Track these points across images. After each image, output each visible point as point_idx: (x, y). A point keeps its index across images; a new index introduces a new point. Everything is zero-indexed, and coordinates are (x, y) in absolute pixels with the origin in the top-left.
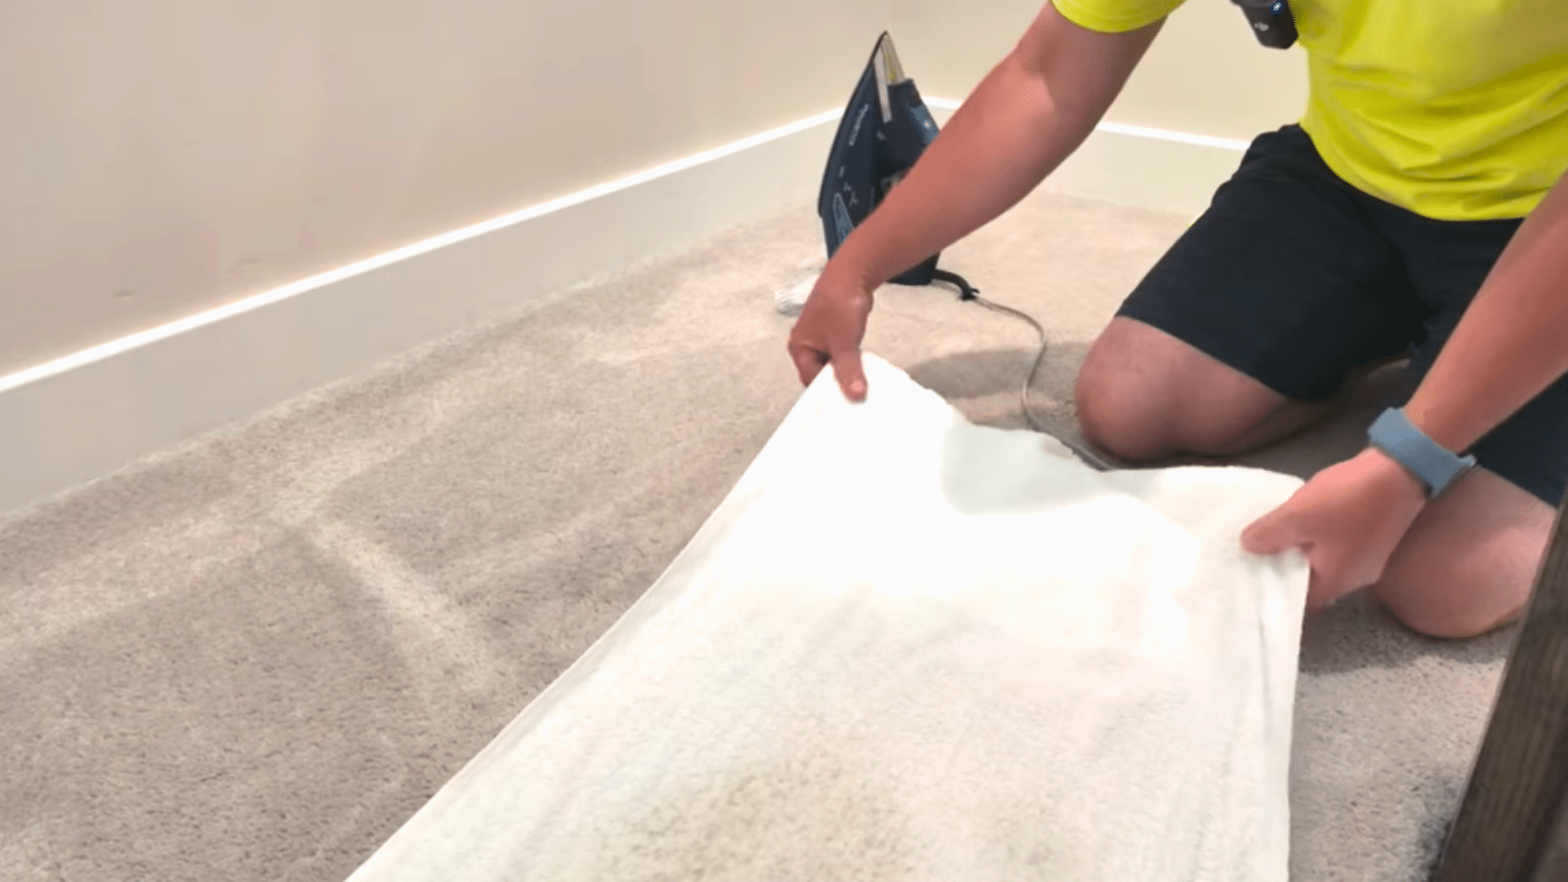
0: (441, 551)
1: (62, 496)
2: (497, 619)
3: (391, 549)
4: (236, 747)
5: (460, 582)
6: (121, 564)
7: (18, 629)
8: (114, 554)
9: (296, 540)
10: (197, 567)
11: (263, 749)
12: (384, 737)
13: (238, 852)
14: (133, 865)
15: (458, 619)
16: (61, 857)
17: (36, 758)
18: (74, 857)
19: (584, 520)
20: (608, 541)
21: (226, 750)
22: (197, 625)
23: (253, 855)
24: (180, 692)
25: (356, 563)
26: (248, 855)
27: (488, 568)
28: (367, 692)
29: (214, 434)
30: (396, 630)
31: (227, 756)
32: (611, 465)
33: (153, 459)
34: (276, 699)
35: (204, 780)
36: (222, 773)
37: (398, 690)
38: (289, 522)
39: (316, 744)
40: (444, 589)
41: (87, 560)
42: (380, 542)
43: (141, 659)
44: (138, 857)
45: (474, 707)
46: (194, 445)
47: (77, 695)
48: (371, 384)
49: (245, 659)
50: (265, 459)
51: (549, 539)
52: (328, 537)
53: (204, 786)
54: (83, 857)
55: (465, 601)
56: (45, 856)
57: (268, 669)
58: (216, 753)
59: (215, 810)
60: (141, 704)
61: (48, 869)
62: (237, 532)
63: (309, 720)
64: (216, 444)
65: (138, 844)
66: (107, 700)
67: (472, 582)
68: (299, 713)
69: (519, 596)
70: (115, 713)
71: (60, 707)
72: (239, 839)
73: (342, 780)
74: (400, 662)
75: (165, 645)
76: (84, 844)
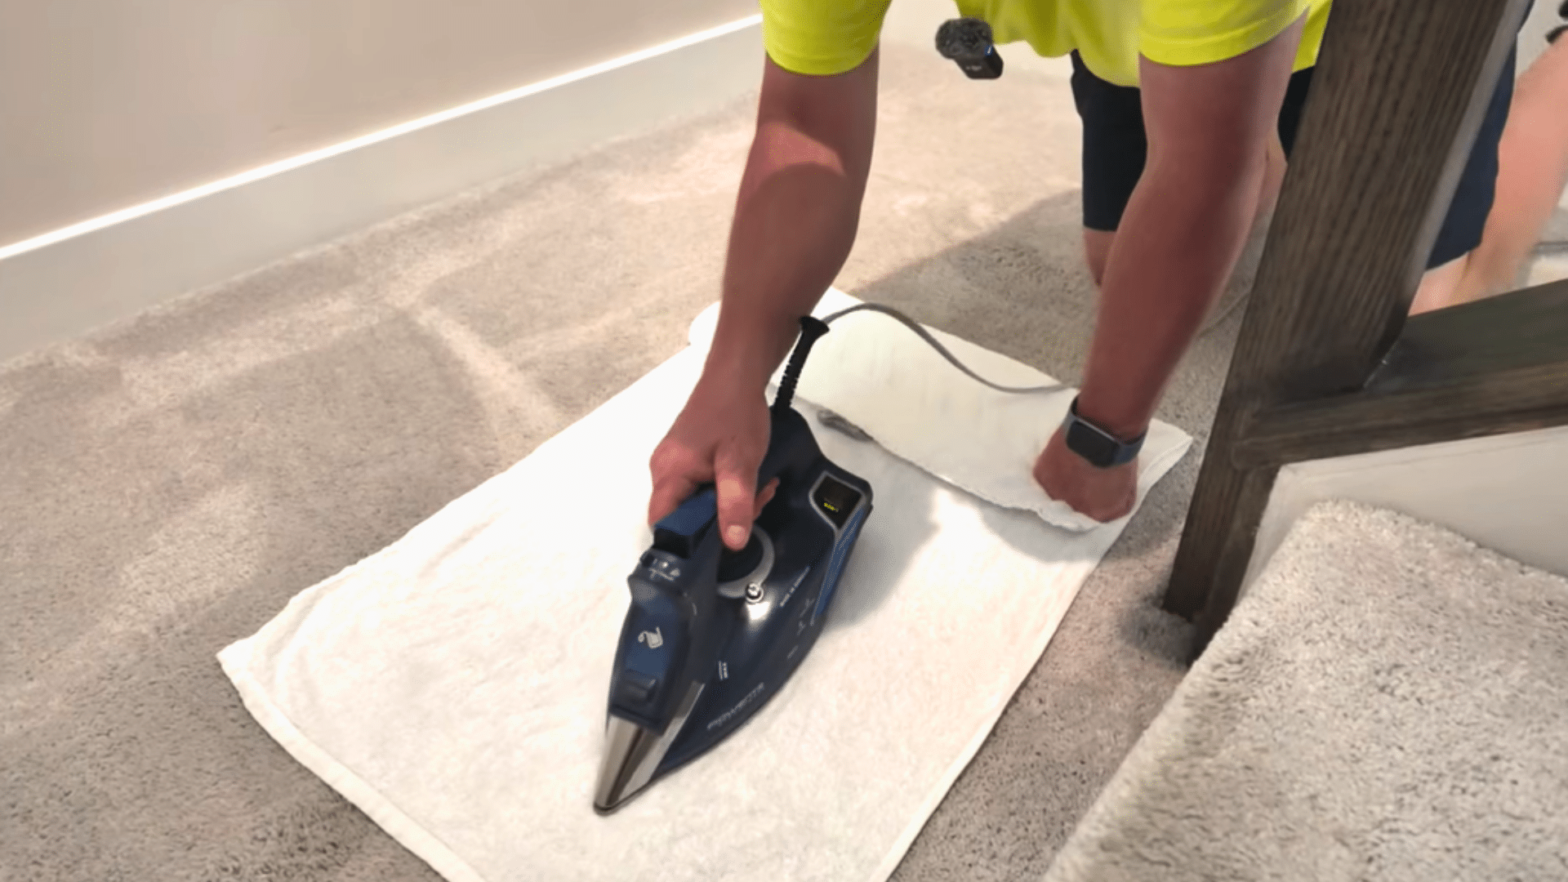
0: (507, 334)
1: (239, 278)
2: (545, 381)
3: (472, 329)
4: (368, 448)
5: (520, 354)
6: (284, 327)
7: (219, 365)
8: (279, 319)
9: (403, 318)
10: (336, 332)
11: (386, 450)
12: (467, 449)
13: (372, 509)
14: (307, 511)
15: (518, 378)
16: (263, 503)
17: (241, 445)
18: (270, 504)
19: (608, 319)
20: (627, 334)
21: (362, 450)
22: (339, 370)
23: (382, 512)
24: (329, 411)
25: (447, 337)
26: (379, 511)
27: (540, 347)
28: (456, 420)
29: (342, 240)
30: (476, 383)
31: (363, 453)
32: (632, 279)
33: (301, 255)
34: (393, 421)
35: (348, 466)
36: (360, 464)
37: (476, 420)
38: (398, 305)
39: (422, 450)
40: (508, 359)
41: (261, 323)
42: (463, 323)
43: (302, 389)
44: (309, 507)
45: (525, 436)
46: (329, 247)
47: (262, 409)
48: (456, 208)
49: (371, 395)
50: (379, 260)
51: (584, 329)
52: (426, 318)
53: (348, 470)
54: (276, 504)
55: (524, 367)
56: (253, 502)
57: (388, 402)
58: (355, 451)
59: (356, 485)
60: (305, 417)
61: (255, 509)
62: (362, 311)
63: (416, 435)
64: (344, 247)
65: (310, 500)
66: (282, 413)
67: (528, 355)
68: (410, 430)
69: (561, 367)
70: (288, 422)
71: (252, 416)
72: (373, 502)
73: (439, 473)
74: (478, 404)
75: (318, 382)
76: (276, 497)
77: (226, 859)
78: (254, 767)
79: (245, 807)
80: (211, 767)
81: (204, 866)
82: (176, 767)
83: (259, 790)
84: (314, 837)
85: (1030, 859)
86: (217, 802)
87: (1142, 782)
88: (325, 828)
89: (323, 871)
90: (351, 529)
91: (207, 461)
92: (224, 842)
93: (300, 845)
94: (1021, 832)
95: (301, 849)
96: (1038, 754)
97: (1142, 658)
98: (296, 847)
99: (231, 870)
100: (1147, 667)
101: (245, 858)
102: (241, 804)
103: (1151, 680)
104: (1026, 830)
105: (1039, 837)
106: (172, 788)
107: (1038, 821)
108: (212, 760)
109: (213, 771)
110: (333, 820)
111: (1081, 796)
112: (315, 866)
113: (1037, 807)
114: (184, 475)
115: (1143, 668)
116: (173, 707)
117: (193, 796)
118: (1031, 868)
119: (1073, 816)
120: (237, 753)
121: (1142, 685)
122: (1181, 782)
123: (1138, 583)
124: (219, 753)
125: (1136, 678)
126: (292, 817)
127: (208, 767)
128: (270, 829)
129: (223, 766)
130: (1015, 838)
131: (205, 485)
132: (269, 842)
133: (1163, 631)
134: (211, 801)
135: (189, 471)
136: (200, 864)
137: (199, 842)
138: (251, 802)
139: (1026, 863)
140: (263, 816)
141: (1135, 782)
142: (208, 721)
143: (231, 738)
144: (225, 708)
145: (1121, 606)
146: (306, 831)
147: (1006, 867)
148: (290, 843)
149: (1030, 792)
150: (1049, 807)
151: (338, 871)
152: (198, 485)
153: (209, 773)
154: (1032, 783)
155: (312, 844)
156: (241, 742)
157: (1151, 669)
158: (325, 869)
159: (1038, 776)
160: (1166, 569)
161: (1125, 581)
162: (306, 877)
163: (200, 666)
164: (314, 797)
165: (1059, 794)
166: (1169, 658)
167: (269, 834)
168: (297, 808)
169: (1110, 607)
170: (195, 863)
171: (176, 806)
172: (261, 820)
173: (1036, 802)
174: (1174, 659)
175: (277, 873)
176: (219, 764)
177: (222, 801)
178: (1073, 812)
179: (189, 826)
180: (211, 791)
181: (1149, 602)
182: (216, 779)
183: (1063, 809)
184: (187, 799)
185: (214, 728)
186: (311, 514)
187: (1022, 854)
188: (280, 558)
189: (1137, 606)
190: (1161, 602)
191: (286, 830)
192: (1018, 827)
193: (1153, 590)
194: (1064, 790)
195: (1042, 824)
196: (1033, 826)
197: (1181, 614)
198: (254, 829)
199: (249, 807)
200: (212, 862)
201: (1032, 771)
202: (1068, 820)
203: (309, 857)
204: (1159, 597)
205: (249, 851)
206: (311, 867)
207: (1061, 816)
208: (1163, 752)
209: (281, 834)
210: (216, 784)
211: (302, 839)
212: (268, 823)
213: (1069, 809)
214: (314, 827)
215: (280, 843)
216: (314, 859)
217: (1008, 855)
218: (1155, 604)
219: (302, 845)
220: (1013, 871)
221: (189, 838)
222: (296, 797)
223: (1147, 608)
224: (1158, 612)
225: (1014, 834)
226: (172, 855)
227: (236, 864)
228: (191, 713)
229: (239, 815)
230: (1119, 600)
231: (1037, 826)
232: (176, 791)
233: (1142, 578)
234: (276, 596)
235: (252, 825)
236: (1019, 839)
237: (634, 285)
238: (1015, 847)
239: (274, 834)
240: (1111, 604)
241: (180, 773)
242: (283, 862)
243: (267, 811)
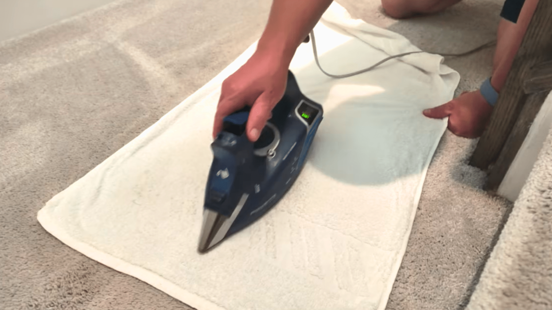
0: (159, 52)
1: (36, 32)
2: (177, 72)
3: (143, 50)
4: (97, 104)
5: (165, 61)
6: (57, 52)
7: (27, 69)
8: (55, 49)
9: (112, 46)
10: (81, 54)
11: (106, 105)
12: (143, 104)
13: (100, 131)
14: (69, 133)
15: (165, 71)
16: (48, 130)
17: (37, 104)
18: (51, 130)
19: (206, 45)
20: (214, 51)
21: (94, 104)
22: (83, 70)
23: (105, 132)
24: (79, 88)
25: (132, 54)
26: (103, 132)
27: (175, 58)
28: (137, 90)
29: (83, 14)
30: (145, 74)
31: (95, 106)
32: (215, 28)
33: (64, 21)
34: (108, 91)
35: (88, 112)
36: (93, 111)
37: (147, 90)
38: (109, 41)
39: (122, 104)
40: (160, 63)
41: (46, 50)
42: (139, 48)
43: (66, 78)
44: (70, 131)
46: (76, 17)
47: (47, 88)
49: (98, 80)
50: (100, 22)
51: (194, 50)
52: (122, 46)
53: (88, 114)
54: (54, 130)
55: (167, 66)
56: (43, 129)
57: (105, 83)
58: (91, 105)
59: (92, 120)
60: (67, 91)
61: (45, 133)
62: (93, 44)
63: (119, 97)
64: (84, 17)
65: (70, 128)
66: (56, 89)
67: (169, 61)
68: (116, 96)
69: (185, 66)
70: (59, 93)
71: (42, 91)
72: (100, 128)
73: (130, 114)
74: (147, 83)
75: (73, 75)
76: (54, 127)
77: (31, 300)
78: (45, 254)
79: (41, 274)
80: (24, 255)
81: (20, 304)
82: (7, 256)
83: (48, 265)
84: (76, 288)
85: (423, 283)
86: (27, 272)
87: (519, 256)
88: (81, 283)
89: (80, 304)
90: (90, 141)
91: (21, 112)
92: (30, 292)
93: (68, 292)
94: (418, 270)
95: (69, 294)
96: (421, 233)
97: (463, 187)
98: (66, 293)
99: (34, 306)
100: (466, 192)
101: (41, 299)
102: (39, 272)
103: (468, 197)
104: (420, 269)
105: (427, 273)
106: (4, 266)
107: (425, 265)
108: (24, 251)
109: (24, 257)
110: (85, 279)
111: (444, 252)
112: (76, 302)
113: (424, 258)
114: (9, 118)
115: (464, 192)
116: (4, 227)
117: (15, 270)
118: (424, 287)
119: (441, 261)
120: (37, 247)
121: (465, 200)
122: (541, 255)
123: (457, 154)
124: (27, 248)
125: (462, 196)
126: (65, 278)
127: (21, 255)
128: (53, 284)
129: (29, 254)
130: (415, 273)
131: (20, 123)
132: (53, 291)
133: (471, 175)
134: (24, 271)
135: (12, 116)
136: (17, 303)
137: (18, 293)
138: (44, 271)
139: (422, 285)
140: (50, 278)
141: (514, 256)
142: (22, 233)
143: (33, 240)
144: (30, 226)
145: (451, 164)
146: (72, 285)
147: (414, 287)
148: (63, 291)
149: (420, 251)
150: (429, 258)
151: (88, 304)
152: (16, 123)
153: (22, 258)
154: (420, 247)
155: (74, 291)
156: (39, 242)
157: (468, 192)
158: (82, 303)
159: (422, 243)
160: (468, 147)
161: (451, 153)
162: (72, 307)
163: (19, 207)
164: (74, 268)
165: (434, 252)
166: (475, 187)
167: (53, 287)
168: (67, 274)
169: (446, 165)
170: (15, 303)
171: (6, 275)
172: (49, 280)
173: (423, 256)
174: (477, 187)
175: (57, 306)
176: (27, 253)
177: (29, 271)
178: (441, 260)
179: (13, 285)
180: (24, 266)
181: (463, 162)
182: (26, 261)
183: (436, 259)
184: (12, 271)
185: (25, 236)
186: (71, 134)
187: (420, 281)
188: (56, 155)
189: (457, 164)
190: (468, 162)
191: (61, 285)
192: (416, 268)
193: (464, 157)
194: (435, 250)
195: (427, 266)
196: (422, 268)
197: (478, 167)
198: (45, 285)
199: (43, 273)
200: (25, 302)
201: (419, 241)
202: (439, 264)
203: (73, 298)
204: (467, 160)
205: (43, 296)
206: (74, 303)
207: (435, 262)
208: (525, 238)
209: (59, 287)
210: (26, 263)
211: (70, 289)
212: (53, 282)
213: (439, 259)
214: (76, 282)
215: (58, 291)
216: (75, 298)
217: (414, 281)
218: (465, 163)
219: (70, 292)
220: (417, 289)
221: (12, 291)
222: (66, 268)
223: (462, 165)
224: (468, 167)
225: (415, 271)
226: (4, 299)
227: (36, 303)
228: (14, 229)
229: (38, 278)
230: (449, 162)
231: (425, 267)
232: (6, 267)
233: (458, 152)
234: (54, 172)
235: (44, 283)
236: (417, 274)
237: (216, 30)
238: (416, 277)
239: (56, 287)
240: (446, 163)
241: (8, 258)
242: (60, 301)
243: (52, 275)
